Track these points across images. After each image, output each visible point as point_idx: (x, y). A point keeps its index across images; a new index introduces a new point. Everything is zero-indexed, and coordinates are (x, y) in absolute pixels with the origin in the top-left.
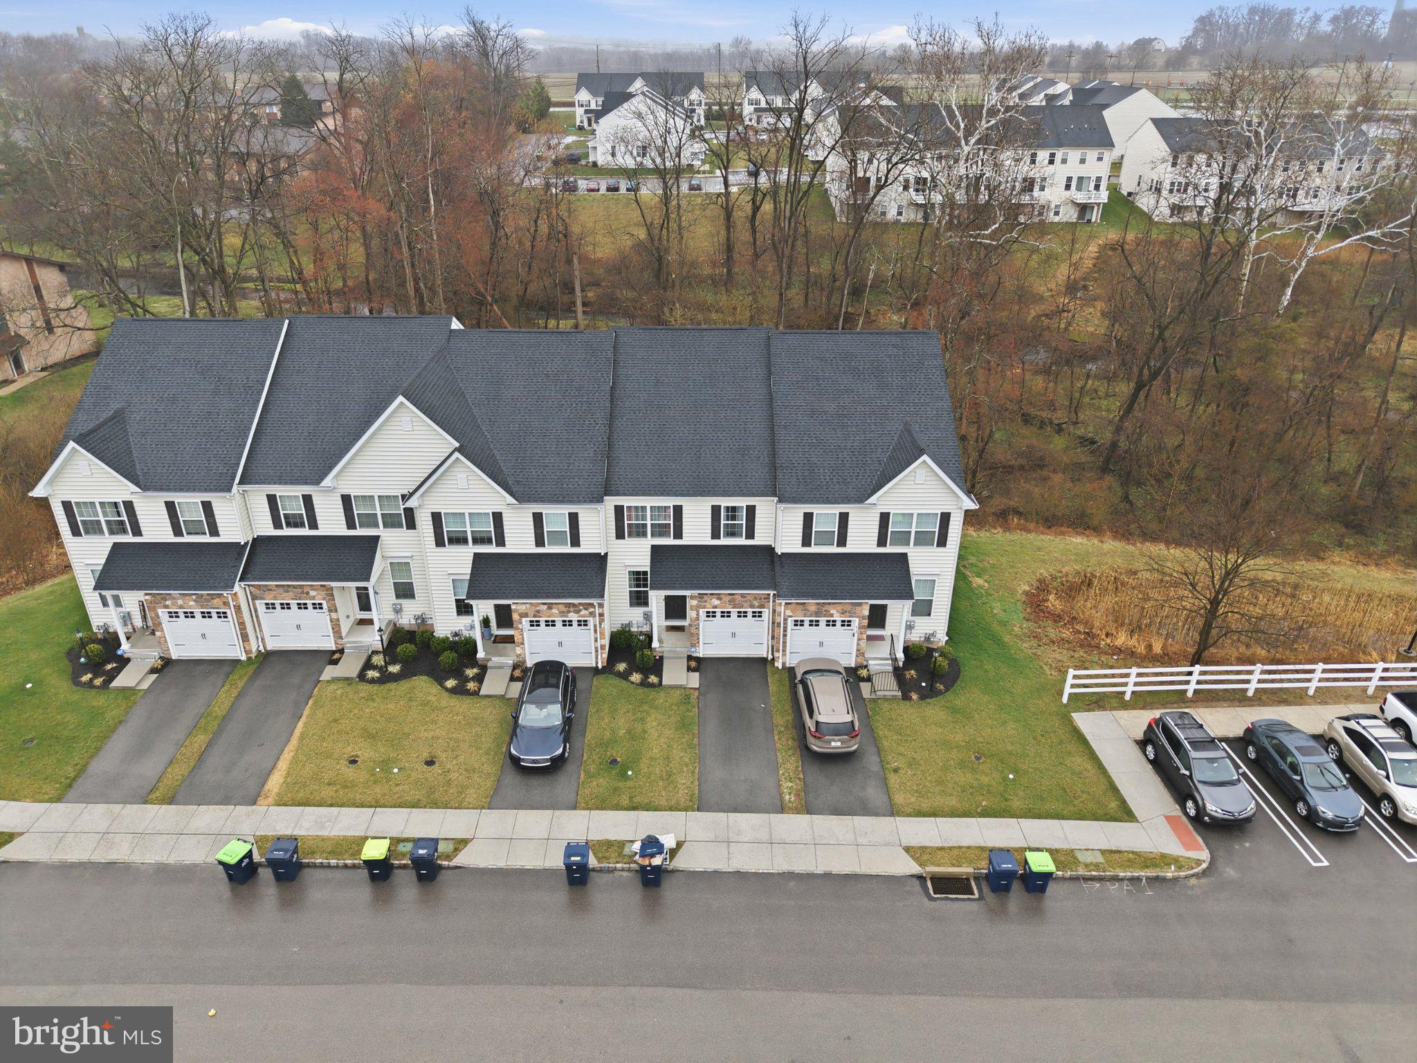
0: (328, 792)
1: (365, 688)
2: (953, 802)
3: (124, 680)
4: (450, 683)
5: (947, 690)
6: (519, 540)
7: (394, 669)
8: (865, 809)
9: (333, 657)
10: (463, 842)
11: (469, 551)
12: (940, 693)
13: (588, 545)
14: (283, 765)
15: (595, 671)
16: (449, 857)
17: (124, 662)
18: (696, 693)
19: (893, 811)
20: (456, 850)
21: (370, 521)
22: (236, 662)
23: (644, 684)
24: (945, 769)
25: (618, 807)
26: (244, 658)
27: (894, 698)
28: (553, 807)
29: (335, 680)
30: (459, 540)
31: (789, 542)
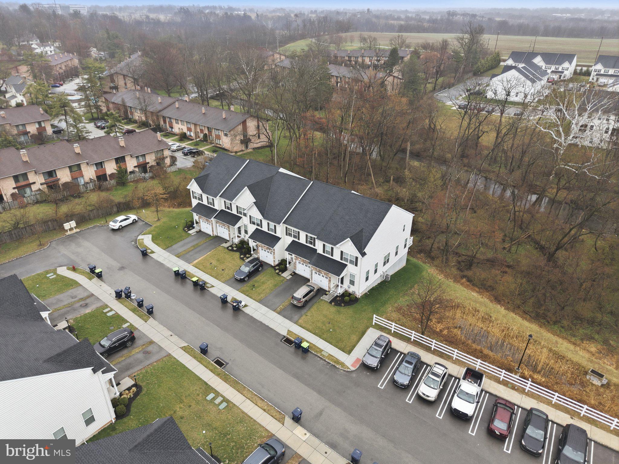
0: (201, 267)
1: (227, 250)
2: (310, 328)
3: (190, 232)
4: (242, 256)
5: (344, 306)
6: (265, 228)
7: (235, 249)
8: (290, 319)
9: (226, 241)
10: (213, 286)
11: (255, 227)
12: (342, 306)
13: (278, 234)
14: (200, 259)
15: (272, 266)
16: (208, 288)
17: (194, 228)
18: (286, 280)
19: (296, 323)
20: (211, 287)
21: (241, 213)
22: (210, 235)
23: (278, 274)
24: (318, 321)
25: (245, 294)
26: (212, 235)
27: (327, 302)
28: (234, 288)
29: (222, 246)
30: (254, 223)
31: (320, 251)
